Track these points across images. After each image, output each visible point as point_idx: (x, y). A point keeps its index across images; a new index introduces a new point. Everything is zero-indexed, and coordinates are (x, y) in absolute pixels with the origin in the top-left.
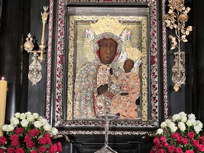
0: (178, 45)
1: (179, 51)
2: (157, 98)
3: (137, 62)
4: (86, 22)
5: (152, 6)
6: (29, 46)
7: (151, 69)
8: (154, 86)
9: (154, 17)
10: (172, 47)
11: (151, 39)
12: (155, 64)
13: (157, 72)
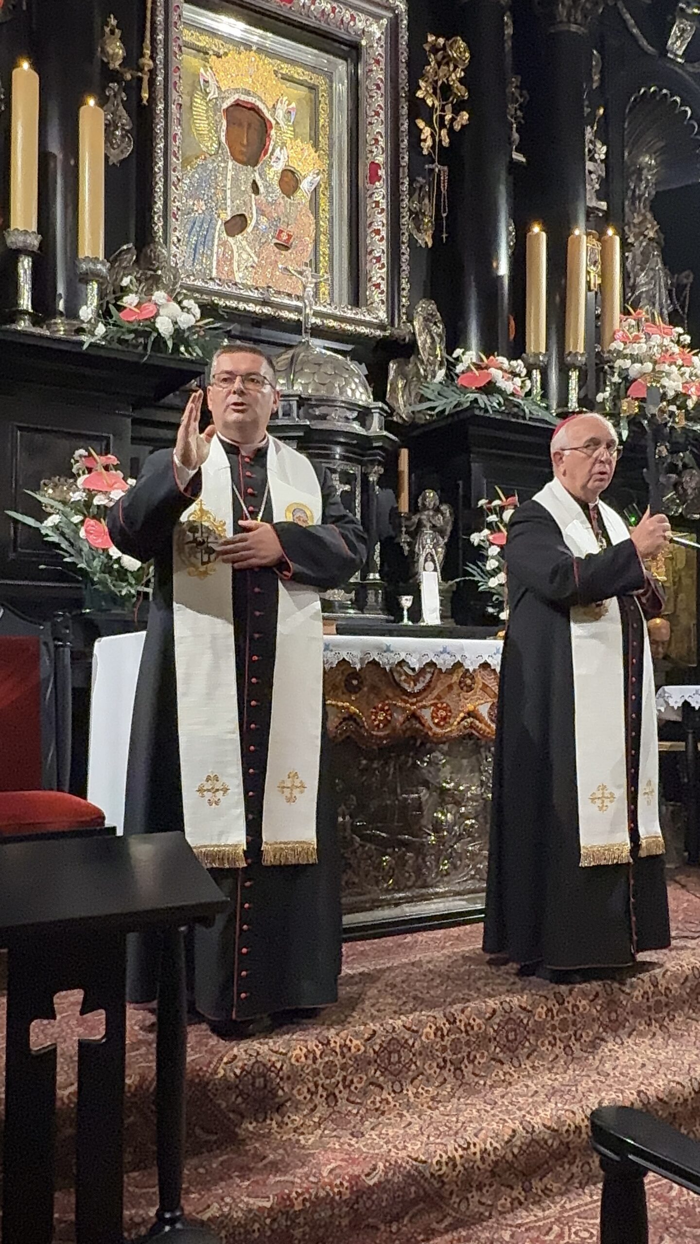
0: (433, 147)
1: (436, 163)
2: (384, 260)
3: (309, 178)
4: (199, 51)
5: (375, 45)
6: (116, 49)
7: (369, 193)
8: (378, 232)
9: (379, 74)
10: (422, 149)
11: (371, 123)
12: (381, 182)
13: (384, 201)
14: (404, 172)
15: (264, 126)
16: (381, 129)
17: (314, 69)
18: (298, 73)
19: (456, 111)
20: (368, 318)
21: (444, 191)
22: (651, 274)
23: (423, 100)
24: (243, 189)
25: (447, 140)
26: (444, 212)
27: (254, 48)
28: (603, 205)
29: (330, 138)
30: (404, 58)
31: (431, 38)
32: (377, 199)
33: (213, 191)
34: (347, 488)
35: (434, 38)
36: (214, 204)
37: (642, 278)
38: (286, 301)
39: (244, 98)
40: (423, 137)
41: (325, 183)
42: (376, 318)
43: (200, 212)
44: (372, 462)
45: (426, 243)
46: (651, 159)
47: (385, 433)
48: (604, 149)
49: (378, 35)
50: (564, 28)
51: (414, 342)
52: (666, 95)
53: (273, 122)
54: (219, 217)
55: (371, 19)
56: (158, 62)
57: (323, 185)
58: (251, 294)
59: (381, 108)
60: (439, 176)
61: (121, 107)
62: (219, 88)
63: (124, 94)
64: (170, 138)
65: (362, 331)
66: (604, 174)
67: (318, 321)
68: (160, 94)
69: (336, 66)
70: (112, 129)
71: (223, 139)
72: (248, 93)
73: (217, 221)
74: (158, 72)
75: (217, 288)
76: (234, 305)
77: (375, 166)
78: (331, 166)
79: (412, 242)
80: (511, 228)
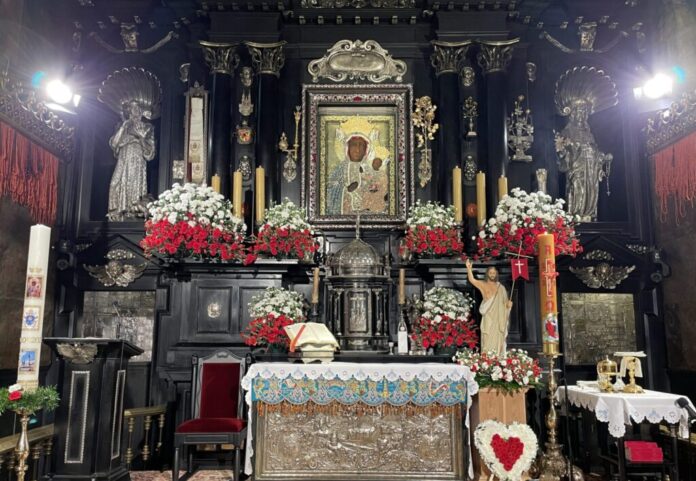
0: (424, 143)
1: (426, 149)
2: (405, 194)
3: (385, 160)
4: (336, 122)
5: (401, 104)
6: (285, 145)
9: (402, 116)
12: (404, 161)
13: (404, 169)
14: (412, 155)
15: (365, 143)
16: (403, 139)
17: (386, 114)
18: (379, 118)
19: (433, 125)
20: (397, 220)
24: (355, 172)
27: (358, 115)
32: (401, 169)
33: (342, 176)
36: (342, 181)
39: (355, 135)
40: (420, 140)
42: (401, 219)
49: (401, 99)
50: (490, 71)
52: (584, 69)
53: (369, 142)
54: (344, 185)
55: (398, 95)
59: (403, 130)
60: (427, 154)
62: (344, 135)
71: (346, 154)
72: (357, 133)
73: (343, 188)
77: (401, 155)
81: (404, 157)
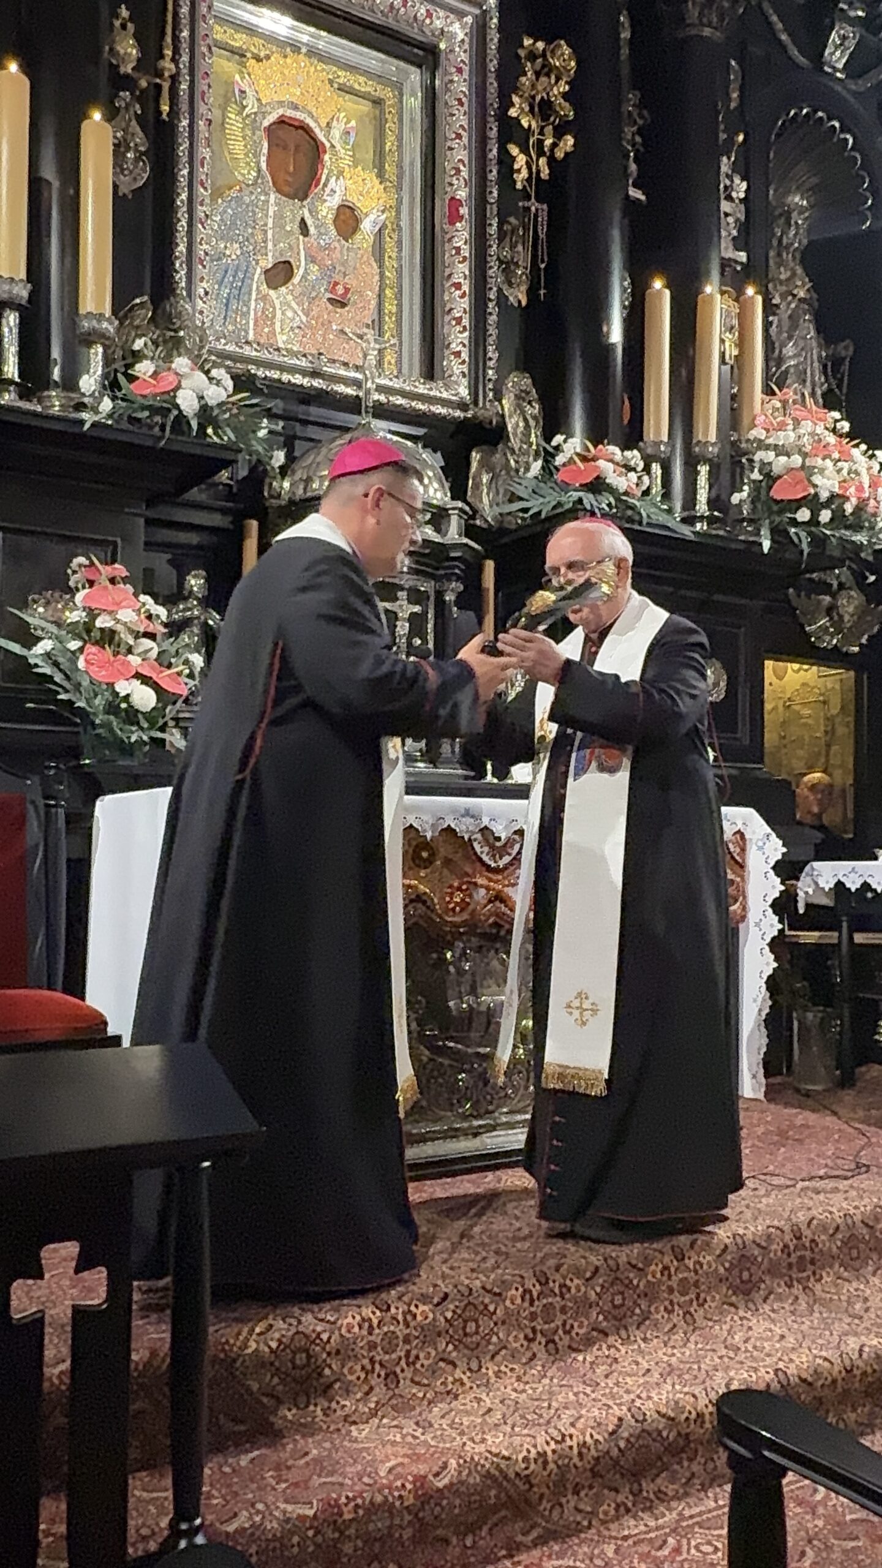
0: (529, 180)
1: (533, 200)
2: (466, 322)
3: (372, 217)
4: (232, 52)
5: (457, 49)
6: (128, 49)
7: (448, 236)
8: (458, 286)
9: (461, 85)
10: (515, 182)
11: (451, 149)
12: (463, 223)
13: (467, 247)
14: (492, 210)
15: (316, 149)
16: (463, 155)
17: (379, 78)
18: (361, 83)
19: (559, 133)
20: (445, 395)
21: (542, 235)
22: (801, 344)
23: (517, 120)
24: (288, 228)
25: (547, 171)
26: (543, 262)
27: (304, 50)
28: (742, 256)
29: (400, 167)
30: (493, 66)
31: (528, 42)
32: (458, 245)
33: (250, 231)
34: (417, 609)
35: (531, 41)
36: (251, 248)
37: (789, 350)
38: (342, 372)
39: (290, 113)
40: (516, 167)
41: (392, 223)
42: (456, 395)
43: (234, 257)
44: (448, 578)
45: (520, 302)
46: (802, 199)
47: (465, 540)
48: (744, 185)
49: (461, 36)
50: (694, 32)
51: (502, 426)
52: (821, 118)
53: (328, 145)
54: (257, 264)
55: (452, 16)
56: (182, 66)
57: (389, 225)
58: (298, 362)
59: (464, 129)
60: (536, 216)
61: (134, 123)
62: (259, 100)
63: (138, 106)
64: (197, 163)
65: (438, 411)
66: (743, 218)
67: (382, 398)
68: (184, 107)
69: (407, 74)
70: (122, 149)
71: (264, 165)
72: (296, 107)
73: (255, 270)
74: (181, 79)
75: (254, 353)
76: (276, 376)
77: (455, 203)
78: (400, 201)
79: (502, 298)
80: (626, 283)
81: (464, 211)
